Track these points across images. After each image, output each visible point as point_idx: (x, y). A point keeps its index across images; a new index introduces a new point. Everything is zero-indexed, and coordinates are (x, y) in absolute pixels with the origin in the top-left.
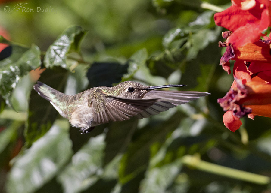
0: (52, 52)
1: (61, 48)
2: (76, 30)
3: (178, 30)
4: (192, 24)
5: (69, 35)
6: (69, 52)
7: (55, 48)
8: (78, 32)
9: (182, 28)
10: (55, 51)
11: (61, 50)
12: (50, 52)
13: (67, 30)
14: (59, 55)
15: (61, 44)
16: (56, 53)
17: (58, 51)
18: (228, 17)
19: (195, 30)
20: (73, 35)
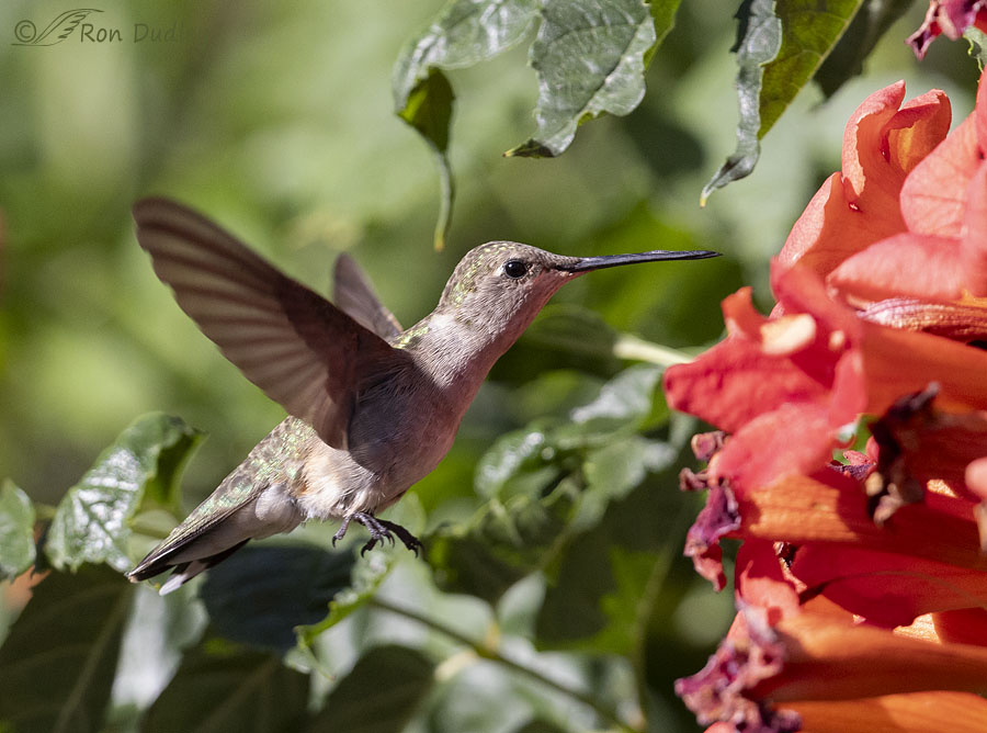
0: (79, 511)
1: (107, 498)
2: (165, 430)
3: (534, 438)
4: (582, 415)
5: (138, 451)
6: (138, 512)
7: (89, 496)
8: (172, 439)
9: (548, 431)
10: (86, 507)
11: (111, 504)
12: (70, 513)
13: (130, 431)
14: (102, 524)
15: (110, 482)
16: (93, 517)
17: (100, 510)
18: (713, 380)
19: (596, 439)
20: (154, 450)
